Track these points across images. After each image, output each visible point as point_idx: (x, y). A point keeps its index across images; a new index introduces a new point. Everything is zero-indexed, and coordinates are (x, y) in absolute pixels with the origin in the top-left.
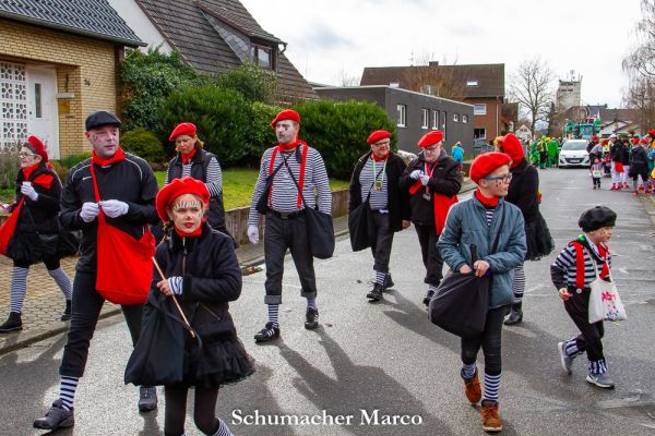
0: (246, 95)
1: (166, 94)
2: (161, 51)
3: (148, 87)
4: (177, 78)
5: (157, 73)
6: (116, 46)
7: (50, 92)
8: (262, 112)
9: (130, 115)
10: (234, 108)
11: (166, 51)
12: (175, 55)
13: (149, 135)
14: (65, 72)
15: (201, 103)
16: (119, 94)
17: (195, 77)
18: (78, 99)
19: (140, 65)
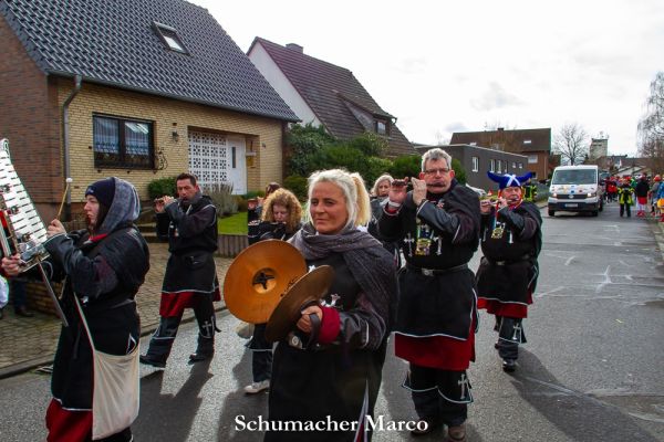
0: (366, 153)
1: (313, 152)
2: (313, 125)
3: (303, 148)
4: (322, 142)
5: (309, 139)
6: (282, 122)
7: (241, 153)
8: (376, 163)
9: (290, 166)
10: (356, 160)
11: (316, 124)
12: (321, 128)
13: (301, 179)
14: (250, 140)
15: (335, 157)
16: (284, 152)
17: (333, 141)
18: (258, 156)
19: (299, 134)
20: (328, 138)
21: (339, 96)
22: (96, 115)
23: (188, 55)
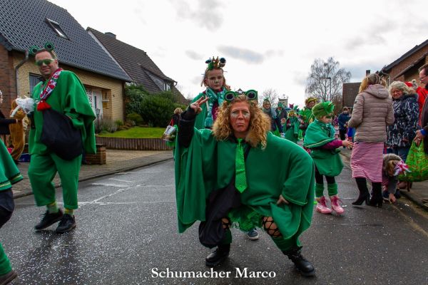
1: (141, 100)
3: (134, 97)
4: (143, 95)
6: (123, 82)
7: (100, 100)
9: (128, 108)
13: (138, 115)
14: (105, 92)
15: (157, 103)
16: (124, 100)
18: (110, 102)
20: (145, 92)
21: (142, 67)
22: (31, 75)
23: (69, 40)
